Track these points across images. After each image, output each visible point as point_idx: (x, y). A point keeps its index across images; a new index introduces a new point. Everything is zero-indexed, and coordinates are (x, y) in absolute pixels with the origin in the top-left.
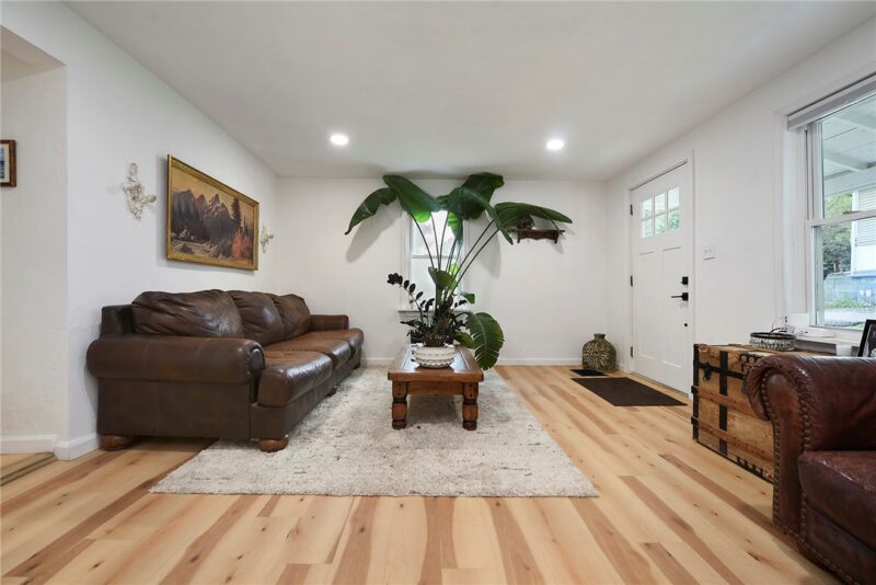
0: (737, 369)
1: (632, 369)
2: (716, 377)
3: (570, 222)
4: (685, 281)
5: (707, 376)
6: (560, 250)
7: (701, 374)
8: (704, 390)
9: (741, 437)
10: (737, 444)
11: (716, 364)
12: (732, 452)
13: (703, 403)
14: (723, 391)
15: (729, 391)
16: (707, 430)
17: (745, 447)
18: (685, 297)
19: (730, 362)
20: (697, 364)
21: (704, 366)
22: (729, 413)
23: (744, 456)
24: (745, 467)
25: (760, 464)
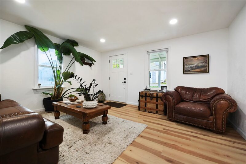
0: (149, 96)
1: (109, 99)
2: (144, 98)
3: (95, 62)
4: (125, 79)
5: (142, 98)
6: (91, 69)
7: (141, 97)
8: (141, 100)
9: (149, 107)
10: (148, 109)
11: (144, 95)
12: (147, 110)
13: (141, 103)
14: (146, 100)
15: (147, 100)
16: (142, 108)
17: (150, 109)
18: (125, 82)
19: (147, 94)
20: (140, 96)
21: (141, 96)
22: (147, 104)
23: (150, 110)
24: (150, 112)
25: (153, 111)
